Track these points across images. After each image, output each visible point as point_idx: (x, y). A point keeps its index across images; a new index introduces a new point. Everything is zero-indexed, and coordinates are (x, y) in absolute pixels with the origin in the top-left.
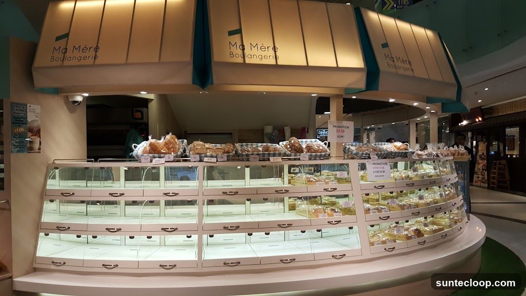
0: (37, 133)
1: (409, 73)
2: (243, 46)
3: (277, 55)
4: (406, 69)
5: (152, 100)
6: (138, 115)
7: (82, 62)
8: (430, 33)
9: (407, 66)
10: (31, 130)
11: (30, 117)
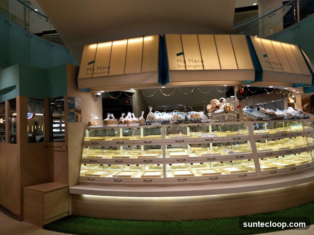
0: (80, 112)
1: (281, 71)
2: (185, 61)
3: (204, 64)
4: (279, 68)
5: (134, 93)
6: (127, 102)
7: (102, 75)
8: (293, 47)
9: (279, 66)
10: (77, 111)
11: (77, 104)
